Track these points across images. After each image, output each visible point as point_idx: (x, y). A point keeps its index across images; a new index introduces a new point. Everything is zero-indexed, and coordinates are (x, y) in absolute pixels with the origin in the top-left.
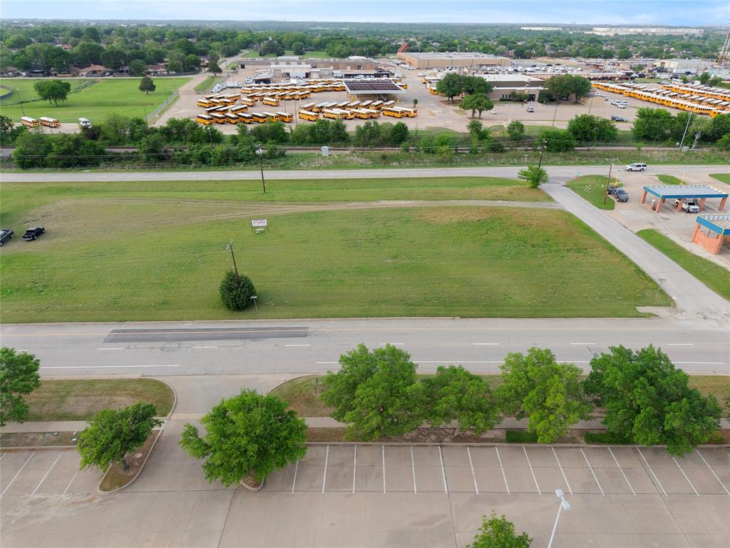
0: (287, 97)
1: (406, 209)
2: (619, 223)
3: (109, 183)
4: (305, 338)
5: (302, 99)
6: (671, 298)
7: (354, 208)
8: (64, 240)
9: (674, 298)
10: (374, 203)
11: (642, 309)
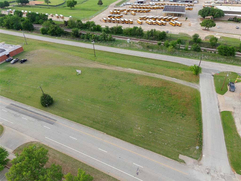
0: (141, 11)
1: (134, 75)
2: (218, 104)
3: (58, 44)
4: (52, 125)
5: (146, 12)
6: (202, 155)
7: (117, 70)
8: (28, 65)
9: (203, 156)
10: (126, 69)
11: (181, 157)
